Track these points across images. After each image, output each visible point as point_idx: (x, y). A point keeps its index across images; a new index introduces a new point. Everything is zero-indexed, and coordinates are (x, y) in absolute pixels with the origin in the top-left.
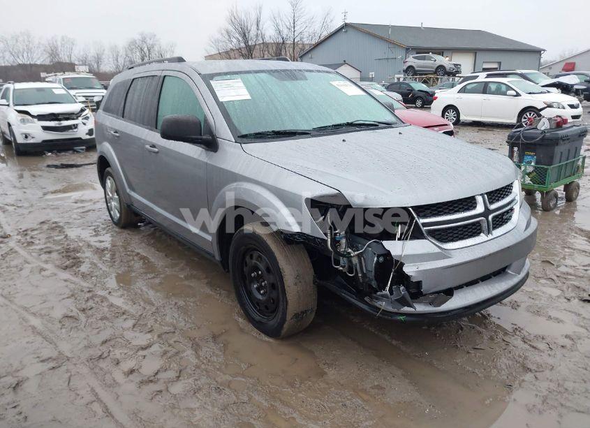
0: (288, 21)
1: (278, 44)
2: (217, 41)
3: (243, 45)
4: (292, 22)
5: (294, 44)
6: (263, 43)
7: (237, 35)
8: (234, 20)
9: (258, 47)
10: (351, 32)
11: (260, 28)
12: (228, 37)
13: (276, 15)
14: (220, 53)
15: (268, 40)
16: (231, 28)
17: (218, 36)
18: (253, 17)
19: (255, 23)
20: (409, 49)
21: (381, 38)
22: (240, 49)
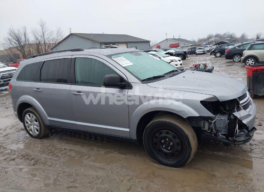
0: (40, 33)
1: (37, 44)
2: (4, 44)
3: (18, 45)
4: (42, 33)
5: (45, 44)
6: (29, 44)
7: (15, 41)
8: (12, 33)
9: (26, 46)
10: (74, 37)
11: (26, 37)
12: (10, 42)
13: (34, 30)
14: (6, 50)
15: (31, 42)
16: (10, 37)
17: (4, 41)
18: (22, 31)
19: (23, 34)
20: (101, 43)
21: (89, 39)
22: (17, 47)
